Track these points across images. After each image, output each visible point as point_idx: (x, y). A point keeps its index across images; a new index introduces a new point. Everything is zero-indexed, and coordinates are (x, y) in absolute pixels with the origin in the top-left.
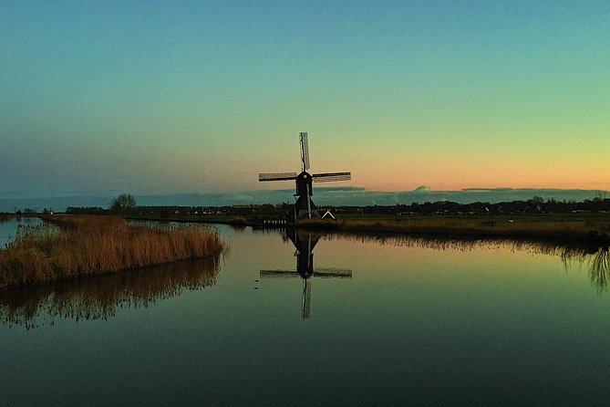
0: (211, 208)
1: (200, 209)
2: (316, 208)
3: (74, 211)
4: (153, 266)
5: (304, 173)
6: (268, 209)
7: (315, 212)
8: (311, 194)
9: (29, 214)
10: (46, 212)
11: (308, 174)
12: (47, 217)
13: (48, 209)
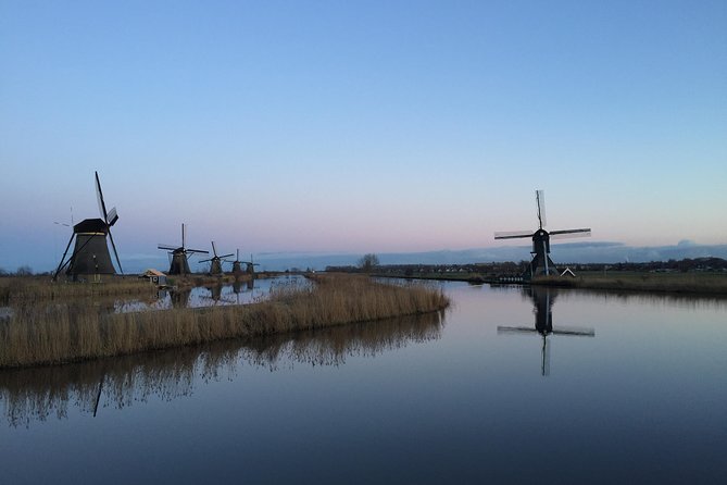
0: (455, 266)
1: (443, 268)
2: (555, 266)
3: (331, 270)
4: (379, 319)
5: (541, 230)
6: (509, 266)
7: (553, 269)
8: (548, 252)
9: (295, 272)
10: (308, 270)
11: (544, 232)
12: (308, 275)
13: (311, 268)
